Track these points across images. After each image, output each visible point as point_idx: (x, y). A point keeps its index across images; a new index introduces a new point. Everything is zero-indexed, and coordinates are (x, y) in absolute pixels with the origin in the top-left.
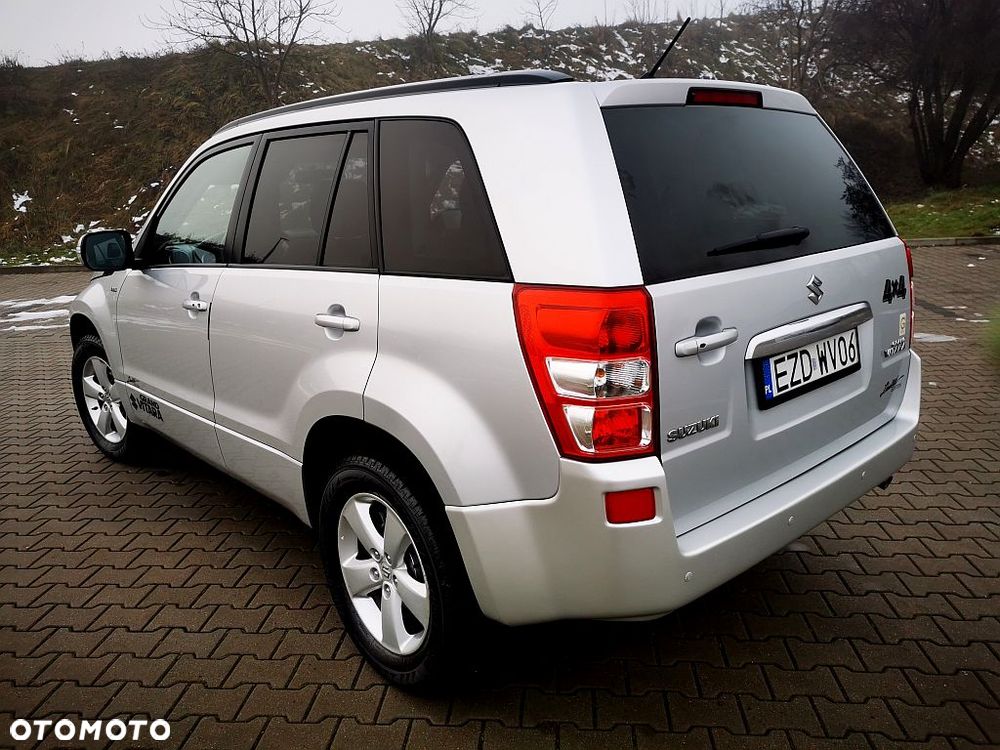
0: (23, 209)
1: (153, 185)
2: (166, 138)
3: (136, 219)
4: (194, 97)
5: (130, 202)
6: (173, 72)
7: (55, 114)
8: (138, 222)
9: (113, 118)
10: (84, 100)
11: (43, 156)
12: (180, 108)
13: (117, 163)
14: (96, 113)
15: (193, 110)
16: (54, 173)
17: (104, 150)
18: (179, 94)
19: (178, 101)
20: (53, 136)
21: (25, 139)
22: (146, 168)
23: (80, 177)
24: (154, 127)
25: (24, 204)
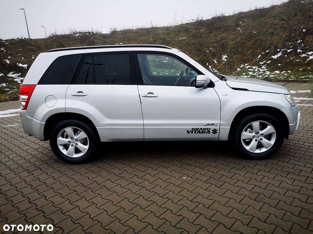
0: (225, 60)
1: (267, 51)
2: (272, 35)
3: (261, 63)
4: (283, 20)
5: (258, 57)
6: (274, 12)
7: (234, 30)
8: (262, 64)
9: (252, 29)
10: (244, 24)
11: (231, 43)
12: (277, 24)
13: (254, 44)
14: (247, 28)
15: (282, 24)
16: (234, 48)
17: (250, 40)
18: (277, 19)
19: (276, 21)
20: (234, 36)
21: (226, 38)
22: (264, 46)
23: (242, 49)
24: (268, 31)
25: (226, 58)
